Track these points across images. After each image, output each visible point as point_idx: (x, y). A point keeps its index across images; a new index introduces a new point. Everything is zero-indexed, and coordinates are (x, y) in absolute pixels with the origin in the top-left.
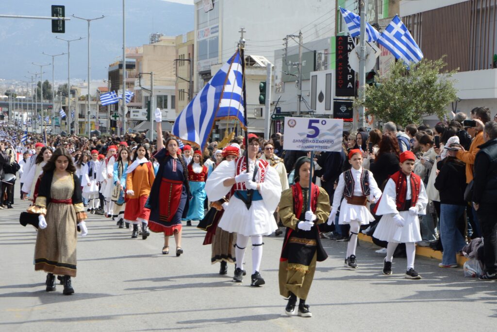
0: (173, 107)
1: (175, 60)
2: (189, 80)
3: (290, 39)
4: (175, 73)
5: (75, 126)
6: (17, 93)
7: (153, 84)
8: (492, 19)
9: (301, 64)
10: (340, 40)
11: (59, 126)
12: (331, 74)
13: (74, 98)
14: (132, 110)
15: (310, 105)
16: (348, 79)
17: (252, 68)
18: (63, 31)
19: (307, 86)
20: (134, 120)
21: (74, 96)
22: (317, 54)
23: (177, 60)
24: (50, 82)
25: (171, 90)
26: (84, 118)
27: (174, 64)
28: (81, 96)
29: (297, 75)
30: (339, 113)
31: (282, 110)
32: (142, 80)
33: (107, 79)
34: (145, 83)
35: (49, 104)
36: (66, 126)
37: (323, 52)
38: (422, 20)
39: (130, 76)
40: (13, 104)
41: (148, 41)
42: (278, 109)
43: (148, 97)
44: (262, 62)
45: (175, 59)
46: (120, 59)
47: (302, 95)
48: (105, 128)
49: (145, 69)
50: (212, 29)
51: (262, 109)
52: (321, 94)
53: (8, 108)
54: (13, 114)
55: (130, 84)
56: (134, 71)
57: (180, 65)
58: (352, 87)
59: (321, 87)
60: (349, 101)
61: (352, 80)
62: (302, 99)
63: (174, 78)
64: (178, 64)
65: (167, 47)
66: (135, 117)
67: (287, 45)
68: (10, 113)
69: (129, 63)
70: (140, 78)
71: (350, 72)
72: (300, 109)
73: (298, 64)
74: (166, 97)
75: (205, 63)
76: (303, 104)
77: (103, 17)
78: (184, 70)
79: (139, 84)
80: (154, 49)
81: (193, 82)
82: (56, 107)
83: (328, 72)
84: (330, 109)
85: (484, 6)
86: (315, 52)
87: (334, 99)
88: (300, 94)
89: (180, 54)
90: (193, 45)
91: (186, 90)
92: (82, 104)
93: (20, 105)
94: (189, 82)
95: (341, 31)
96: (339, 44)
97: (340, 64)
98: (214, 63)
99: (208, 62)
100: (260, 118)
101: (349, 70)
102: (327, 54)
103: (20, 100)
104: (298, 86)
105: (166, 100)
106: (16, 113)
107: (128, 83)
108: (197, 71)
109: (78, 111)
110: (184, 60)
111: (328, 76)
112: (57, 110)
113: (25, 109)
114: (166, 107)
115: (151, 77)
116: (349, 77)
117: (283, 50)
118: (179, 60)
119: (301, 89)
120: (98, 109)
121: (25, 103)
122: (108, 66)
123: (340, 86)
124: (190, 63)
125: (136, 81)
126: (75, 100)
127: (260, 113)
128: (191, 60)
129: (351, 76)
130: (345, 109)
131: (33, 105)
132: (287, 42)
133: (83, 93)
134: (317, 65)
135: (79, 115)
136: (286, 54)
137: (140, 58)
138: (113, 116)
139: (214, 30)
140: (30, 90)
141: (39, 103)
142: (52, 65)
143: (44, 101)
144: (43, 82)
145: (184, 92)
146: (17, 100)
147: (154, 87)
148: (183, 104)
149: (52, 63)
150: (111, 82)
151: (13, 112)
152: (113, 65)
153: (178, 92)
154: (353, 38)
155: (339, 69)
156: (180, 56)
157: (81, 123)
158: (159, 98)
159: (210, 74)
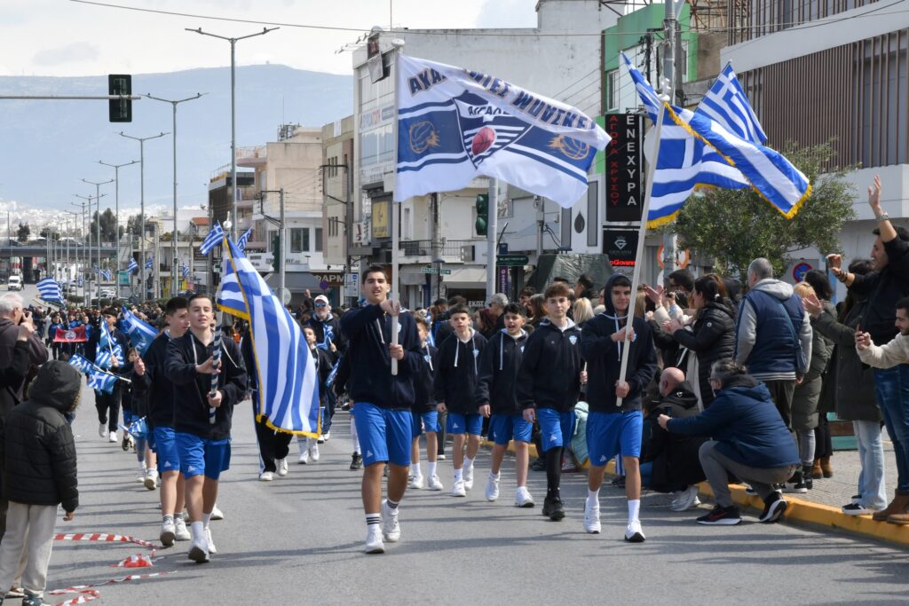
0: (319, 247)
1: (321, 167)
2: (345, 200)
4: (321, 188)
5: (155, 285)
6: (60, 233)
7: (285, 209)
8: (894, 75)
10: (614, 122)
11: (128, 286)
12: (597, 182)
13: (152, 238)
15: (560, 239)
16: (629, 190)
18: (129, 119)
21: (152, 235)
23: (324, 166)
24: (114, 212)
25: (315, 219)
26: (169, 270)
27: (320, 174)
28: (164, 233)
30: (614, 252)
31: (510, 249)
32: (265, 204)
33: (206, 205)
34: (272, 207)
35: (112, 249)
36: (141, 285)
38: (762, 82)
39: (245, 198)
40: (53, 251)
41: (275, 138)
42: (503, 246)
43: (276, 232)
45: (321, 164)
46: (229, 169)
47: (546, 221)
48: (204, 286)
49: (271, 182)
50: (384, 111)
51: (473, 247)
52: (580, 218)
53: (46, 258)
54: (54, 268)
55: (246, 211)
56: (252, 189)
57: (329, 176)
58: (635, 203)
60: (631, 230)
61: (635, 193)
62: (545, 228)
63: (320, 198)
64: (327, 174)
65: (307, 145)
68: (48, 265)
69: (239, 176)
70: (262, 199)
71: (632, 177)
72: (542, 246)
74: (306, 231)
75: (372, 170)
76: (547, 237)
77: (199, 95)
78: (336, 185)
79: (260, 209)
80: (286, 149)
81: (353, 203)
82: (123, 255)
83: (592, 177)
84: (596, 245)
85: (878, 52)
87: (604, 227)
88: (541, 219)
89: (330, 156)
90: (352, 140)
91: (341, 219)
92: (165, 248)
93: (65, 252)
94: (346, 203)
95: (611, 107)
96: (612, 128)
97: (614, 164)
98: (389, 170)
99: (378, 168)
100: (472, 263)
101: (629, 175)
103: (65, 244)
104: (538, 204)
105: (306, 237)
106: (58, 265)
107: (241, 210)
108: (360, 184)
109: (159, 260)
110: (337, 166)
111: (593, 185)
112: (125, 259)
113: (73, 259)
114: (306, 249)
115: (282, 197)
116: (631, 186)
118: (328, 167)
119: (543, 210)
120: (192, 255)
121: (72, 248)
122: (209, 182)
123: (615, 203)
124: (346, 171)
125: (256, 205)
126: (154, 240)
127: (471, 254)
128: (350, 167)
129: (634, 185)
130: (624, 244)
131: (84, 252)
133: (167, 228)
135: (161, 265)
137: (261, 166)
138: (217, 266)
139: (388, 114)
140: (80, 225)
141: (95, 248)
142: (115, 182)
143: (104, 244)
144: (101, 212)
145: (337, 221)
146: (59, 243)
147: (286, 215)
148: (336, 242)
149: (114, 178)
150: (214, 208)
151: (54, 264)
152: (218, 179)
153: (327, 222)
154: (636, 117)
155: (612, 172)
156: (329, 160)
157: (164, 279)
158: (295, 232)
159: (382, 188)
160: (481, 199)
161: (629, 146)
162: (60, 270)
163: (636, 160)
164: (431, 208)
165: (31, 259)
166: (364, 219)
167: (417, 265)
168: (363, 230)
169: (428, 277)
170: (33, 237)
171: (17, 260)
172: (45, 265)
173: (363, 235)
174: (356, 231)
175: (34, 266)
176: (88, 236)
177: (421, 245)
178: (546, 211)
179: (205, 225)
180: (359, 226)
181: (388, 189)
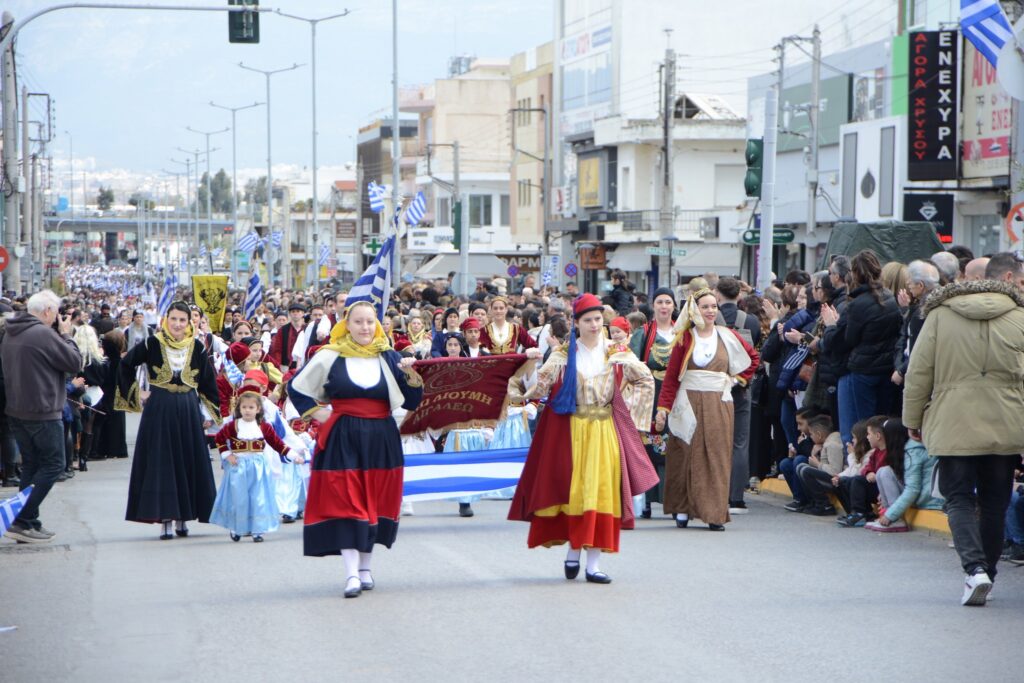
0: (505, 221)
1: (509, 111)
2: (542, 157)
3: (789, 47)
4: (509, 140)
5: (284, 269)
6: (155, 200)
7: (461, 169)
9: (818, 107)
10: (921, 42)
12: (894, 128)
13: (280, 208)
14: (411, 231)
15: (840, 206)
16: (941, 138)
17: (690, 124)
18: (255, 39)
19: (833, 161)
20: (416, 254)
21: (280, 204)
22: (856, 81)
23: (513, 110)
24: (229, 173)
25: (500, 182)
26: (303, 251)
27: (507, 121)
28: (296, 201)
29: (807, 134)
32: (434, 162)
33: (353, 164)
34: (442, 166)
35: (225, 222)
37: (871, 74)
39: (406, 153)
40: (147, 224)
41: (445, 73)
44: (715, 108)
45: (509, 108)
46: (389, 113)
47: (820, 183)
48: (351, 273)
49: (439, 132)
50: (595, 34)
51: (717, 220)
52: (869, 178)
53: (137, 233)
54: (146, 247)
55: (408, 171)
56: (414, 142)
57: (519, 125)
58: (949, 156)
59: (868, 160)
60: (943, 192)
61: (950, 141)
62: (818, 192)
63: (507, 154)
64: (517, 121)
65: (488, 82)
66: (419, 247)
67: (782, 63)
68: (140, 244)
69: (403, 125)
70: (429, 155)
71: (945, 119)
72: (814, 217)
73: (810, 108)
75: (578, 115)
76: (821, 201)
77: (347, 12)
78: (529, 136)
79: (426, 169)
80: (460, 88)
81: (551, 161)
82: (243, 228)
83: (887, 122)
84: (893, 211)
86: (851, 77)
87: (906, 189)
88: (814, 179)
89: (520, 97)
90: (551, 75)
91: (535, 181)
92: (298, 221)
93: (162, 226)
94: (543, 160)
95: (912, 24)
96: (918, 51)
97: (920, 102)
98: (600, 115)
99: (586, 113)
100: (715, 241)
101: (941, 116)
102: (881, 79)
103: (163, 215)
104: (809, 160)
105: (488, 207)
106: (154, 244)
107: (403, 170)
108: (561, 135)
109: (291, 237)
110: (530, 110)
111: (888, 132)
113: (173, 235)
114: (488, 222)
115: (456, 154)
116: (943, 132)
117: (773, 74)
118: (519, 111)
119: (816, 167)
120: (334, 231)
121: (172, 220)
122: (357, 132)
123: (920, 156)
124: (542, 118)
125: (421, 164)
126: (282, 211)
127: (713, 229)
128: (548, 111)
129: (948, 131)
130: (933, 213)
131: (189, 226)
132: (783, 54)
133: (302, 194)
134: (855, 106)
135: (293, 244)
136: (780, 84)
137: (427, 112)
138: (368, 246)
139: (601, 38)
140: (183, 190)
141: (204, 221)
142: (231, 132)
143: (215, 216)
144: (212, 174)
145: (530, 185)
146: (155, 214)
147: (462, 177)
148: (529, 214)
149: (231, 126)
150: (364, 168)
151: (147, 242)
152: (369, 128)
153: (517, 184)
154: (954, 35)
155: (917, 113)
156: (519, 102)
157: (297, 263)
158: (476, 201)
159: (592, 140)
160: (753, 145)
161: (943, 77)
162: (155, 250)
163: (953, 96)
164: (659, 167)
165: (115, 234)
166: (567, 181)
167: (640, 244)
168: (565, 197)
169: (655, 260)
170: (118, 206)
171: (96, 236)
172: (135, 243)
173: (566, 204)
174: (555, 198)
175: (120, 244)
176: (194, 204)
177: (645, 216)
178: (821, 168)
179: (351, 191)
180: (560, 193)
181: (600, 141)
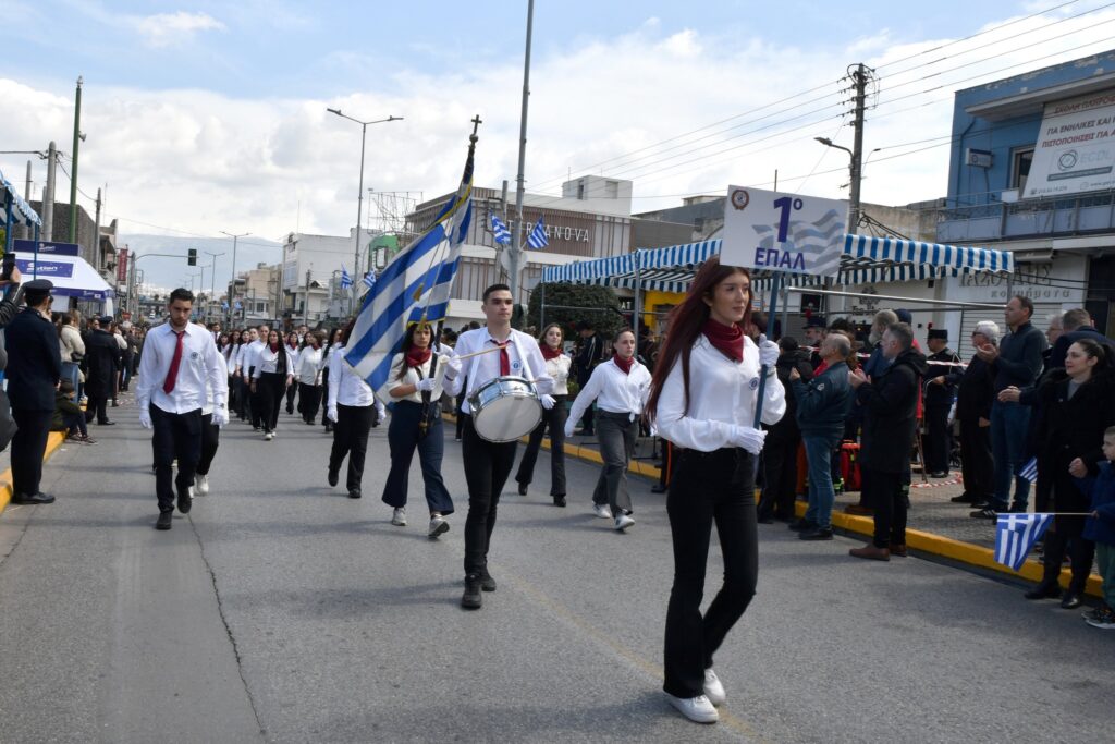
0: (267, 310)
1: (269, 281)
4: (269, 289)
7: (255, 295)
17: (314, 289)
18: (195, 265)
21: (206, 301)
25: (266, 300)
27: (267, 284)
33: (227, 291)
34: (250, 295)
39: (242, 290)
41: (256, 268)
43: (251, 303)
44: (322, 285)
46: (234, 279)
49: (251, 285)
50: (293, 264)
55: (241, 295)
56: (244, 287)
63: (268, 292)
64: (271, 284)
65: (265, 272)
70: (247, 291)
78: (274, 288)
79: (246, 295)
80: (258, 273)
81: (279, 296)
89: (273, 277)
90: (281, 272)
94: (277, 295)
98: (292, 284)
107: (239, 294)
110: (275, 281)
115: (254, 291)
118: (272, 282)
125: (245, 293)
126: (206, 303)
128: (279, 282)
133: (210, 299)
137: (248, 279)
145: (274, 302)
147: (255, 298)
148: (273, 309)
150: (229, 293)
152: (232, 282)
153: (270, 301)
156: (272, 279)
158: (259, 304)
159: (290, 291)
166: (283, 301)
168: (282, 305)
170: (160, 299)
171: (153, 307)
173: (282, 307)
174: (279, 306)
179: (226, 299)
181: (292, 291)
